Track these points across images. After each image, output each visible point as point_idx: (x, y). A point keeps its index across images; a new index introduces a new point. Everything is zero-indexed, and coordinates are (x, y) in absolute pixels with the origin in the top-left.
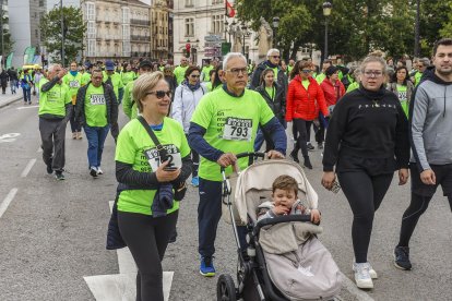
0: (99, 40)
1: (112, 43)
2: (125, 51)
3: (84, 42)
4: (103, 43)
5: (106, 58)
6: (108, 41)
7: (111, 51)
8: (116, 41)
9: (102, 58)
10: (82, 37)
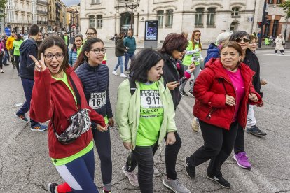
0: (17, 11)
1: (26, 14)
2: (34, 20)
3: (5, 12)
4: (19, 14)
5: (22, 24)
6: (22, 12)
7: (25, 19)
8: (28, 13)
9: (19, 24)
10: (4, 7)
